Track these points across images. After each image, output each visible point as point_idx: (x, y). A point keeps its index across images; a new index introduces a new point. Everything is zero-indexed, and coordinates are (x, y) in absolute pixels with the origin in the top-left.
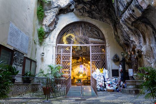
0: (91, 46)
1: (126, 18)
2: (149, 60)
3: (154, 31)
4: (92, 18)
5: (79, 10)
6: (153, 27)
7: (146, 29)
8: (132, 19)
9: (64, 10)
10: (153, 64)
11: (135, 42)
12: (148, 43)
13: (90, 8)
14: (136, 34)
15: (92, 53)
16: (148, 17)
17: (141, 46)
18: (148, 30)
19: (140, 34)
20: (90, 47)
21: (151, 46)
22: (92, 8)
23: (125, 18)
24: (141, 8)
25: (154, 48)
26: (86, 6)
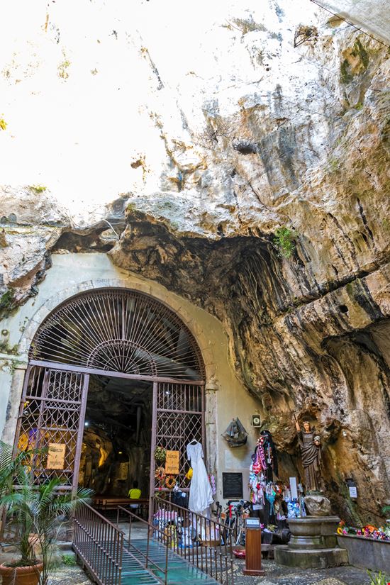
0: (158, 383)
1: (312, 323)
2: (365, 457)
3: (383, 374)
4: (170, 287)
5: (134, 252)
6: (382, 363)
7: (358, 362)
8: (331, 329)
9: (74, 238)
10: (378, 469)
11: (323, 395)
12: (360, 406)
13: (177, 256)
14: (325, 372)
15: (160, 410)
16: (375, 334)
17: (342, 411)
18: (365, 367)
19: (337, 374)
20: (155, 385)
21: (371, 415)
22: (184, 259)
23: (308, 320)
24: (374, 308)
25: (377, 422)
26: (163, 247)
